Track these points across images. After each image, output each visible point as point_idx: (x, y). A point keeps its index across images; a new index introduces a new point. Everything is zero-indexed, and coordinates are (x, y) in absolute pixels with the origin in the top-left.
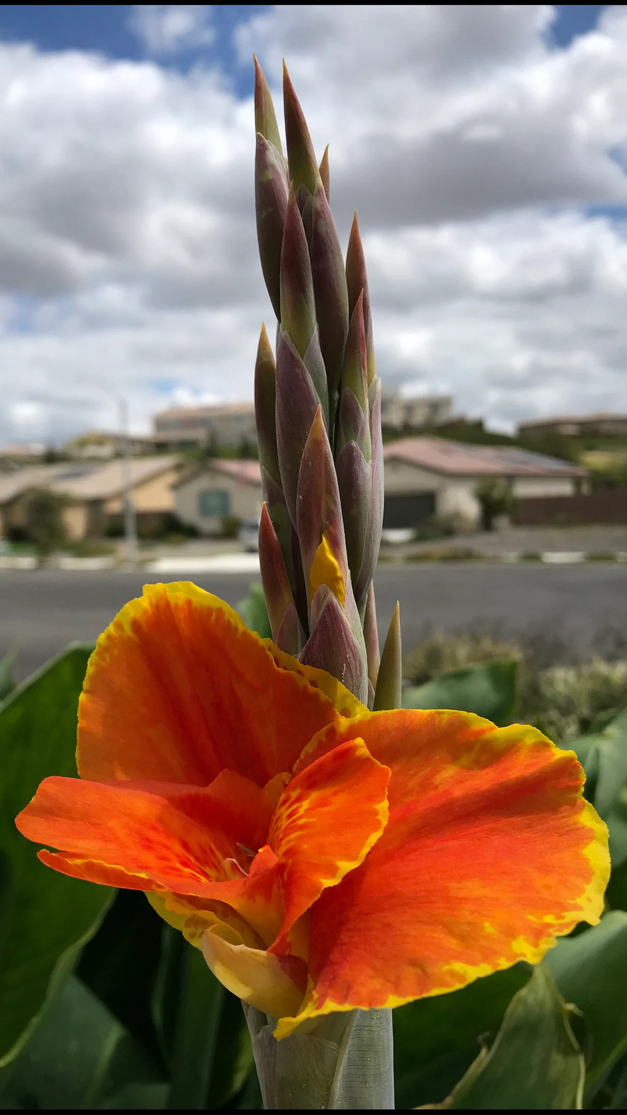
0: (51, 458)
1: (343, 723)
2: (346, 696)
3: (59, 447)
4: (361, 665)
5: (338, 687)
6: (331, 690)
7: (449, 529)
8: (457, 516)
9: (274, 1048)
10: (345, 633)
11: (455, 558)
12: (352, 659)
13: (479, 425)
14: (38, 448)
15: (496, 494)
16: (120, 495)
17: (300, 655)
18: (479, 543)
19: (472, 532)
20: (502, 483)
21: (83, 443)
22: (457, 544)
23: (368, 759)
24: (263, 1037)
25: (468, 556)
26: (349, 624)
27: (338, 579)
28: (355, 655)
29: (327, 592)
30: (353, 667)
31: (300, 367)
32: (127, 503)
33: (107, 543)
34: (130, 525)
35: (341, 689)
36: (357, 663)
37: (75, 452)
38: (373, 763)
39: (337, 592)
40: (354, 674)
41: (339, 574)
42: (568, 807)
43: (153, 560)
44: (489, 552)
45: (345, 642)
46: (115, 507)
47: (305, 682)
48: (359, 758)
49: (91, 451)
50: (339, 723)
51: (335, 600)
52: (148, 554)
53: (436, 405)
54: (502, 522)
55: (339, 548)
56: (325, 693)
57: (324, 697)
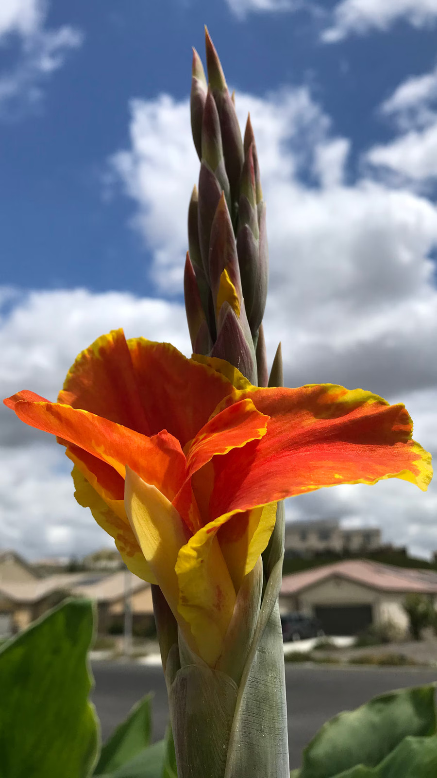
0: (73, 568)
1: (238, 393)
2: (241, 378)
3: (80, 561)
4: (251, 362)
5: (235, 372)
6: (230, 374)
7: (384, 637)
8: (390, 626)
9: (185, 690)
10: (240, 335)
11: (389, 662)
12: (245, 354)
13: (403, 552)
14: (64, 561)
15: (421, 608)
16: (123, 599)
17: (210, 354)
18: (410, 650)
19: (404, 641)
20: (425, 599)
21: (98, 557)
22: (392, 650)
23: (255, 412)
24: (176, 683)
25: (401, 661)
26: (243, 331)
27: (235, 298)
28: (247, 353)
29: (228, 307)
30: (245, 360)
31: (212, 176)
32: (127, 607)
33: (110, 639)
34: (128, 624)
35: (237, 373)
36: (249, 360)
37: (92, 565)
38: (258, 414)
39: (235, 308)
40: (247, 367)
41: (236, 294)
42: (400, 443)
43: (144, 655)
44: (419, 658)
45: (240, 342)
46: (117, 609)
47: (213, 372)
48: (248, 412)
49: (103, 563)
50: (235, 394)
51: (233, 312)
52: (140, 649)
53: (369, 535)
54: (427, 633)
55: (236, 280)
56: (227, 377)
57: (224, 378)
